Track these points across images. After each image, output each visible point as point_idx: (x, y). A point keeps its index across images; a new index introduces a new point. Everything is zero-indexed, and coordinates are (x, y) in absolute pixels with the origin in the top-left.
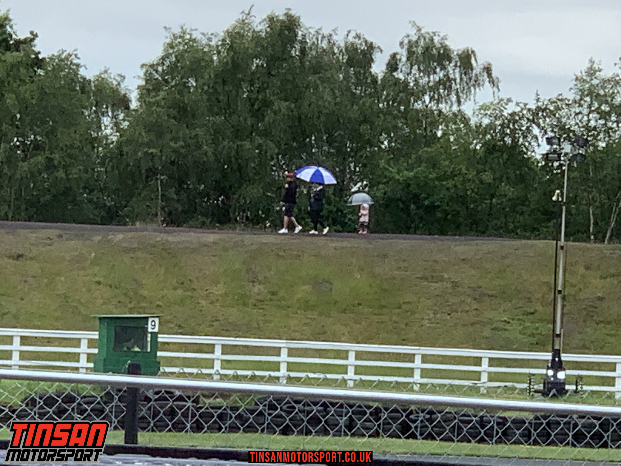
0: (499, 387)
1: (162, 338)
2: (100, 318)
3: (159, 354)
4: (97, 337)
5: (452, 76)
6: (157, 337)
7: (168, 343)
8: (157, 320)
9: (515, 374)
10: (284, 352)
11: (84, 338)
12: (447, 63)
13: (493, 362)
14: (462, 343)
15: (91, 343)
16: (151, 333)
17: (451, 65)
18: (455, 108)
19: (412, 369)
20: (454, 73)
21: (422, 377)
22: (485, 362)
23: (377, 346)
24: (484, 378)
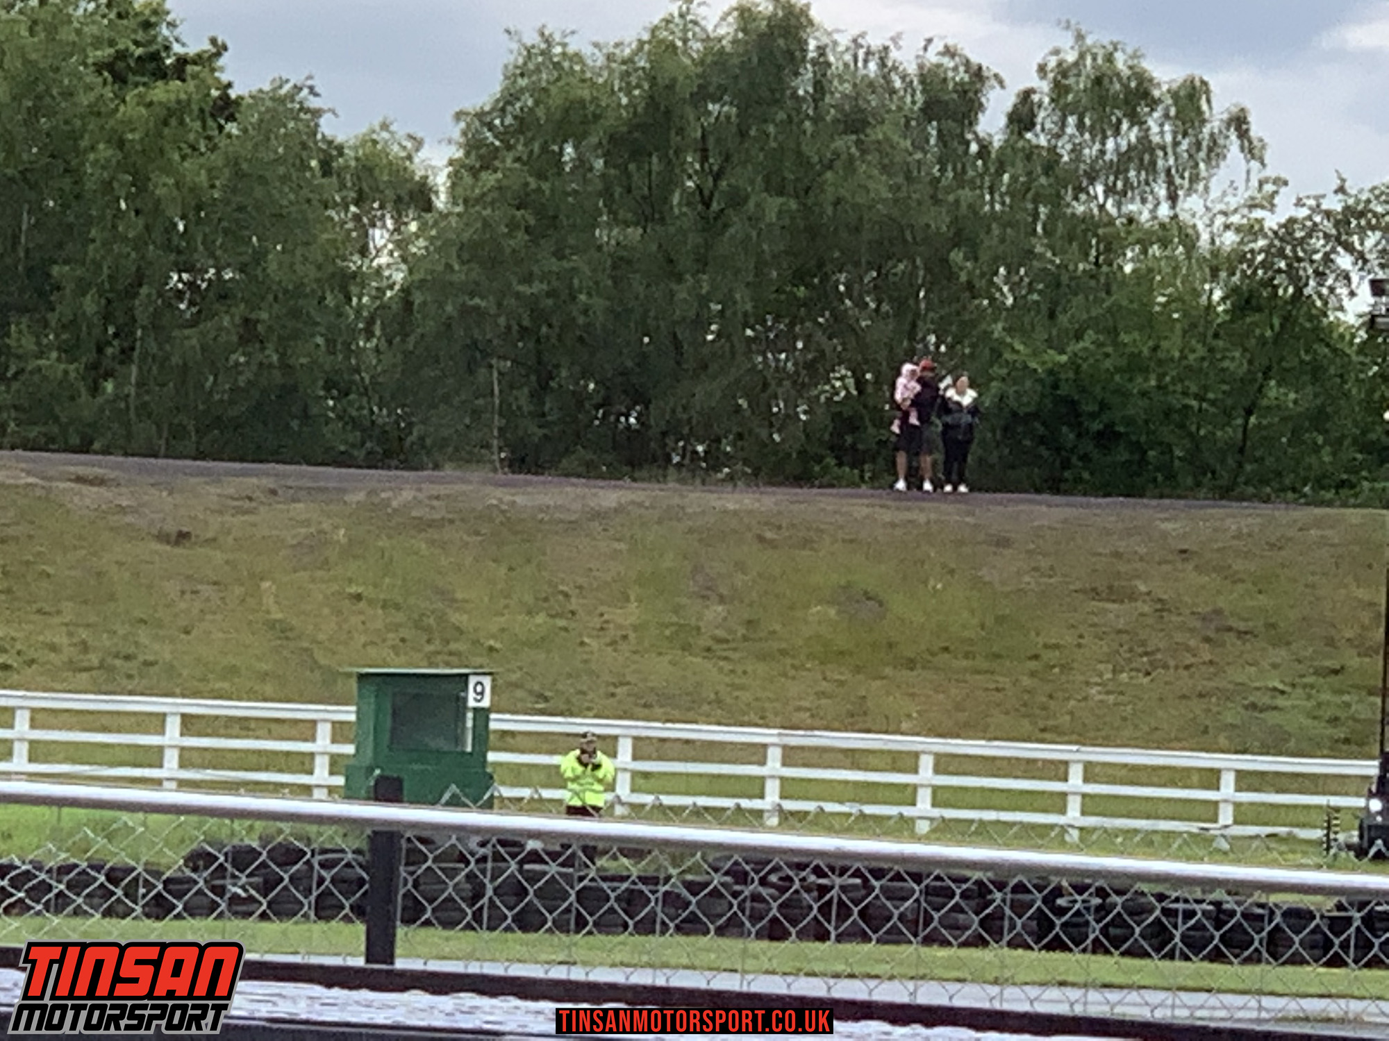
0: (1257, 837)
1: (498, 723)
2: (362, 677)
3: (492, 757)
4: (353, 718)
5: (1156, 139)
6: (487, 720)
7: (512, 734)
8: (487, 681)
9: (1295, 807)
10: (774, 755)
11: (325, 721)
12: (1147, 110)
13: (1246, 780)
14: (1178, 739)
15: (340, 731)
16: (475, 710)
17: (1156, 115)
18: (1164, 211)
19: (1064, 795)
20: (1162, 133)
21: (1084, 813)
22: (1228, 781)
23: (983, 742)
24: (1226, 815)
